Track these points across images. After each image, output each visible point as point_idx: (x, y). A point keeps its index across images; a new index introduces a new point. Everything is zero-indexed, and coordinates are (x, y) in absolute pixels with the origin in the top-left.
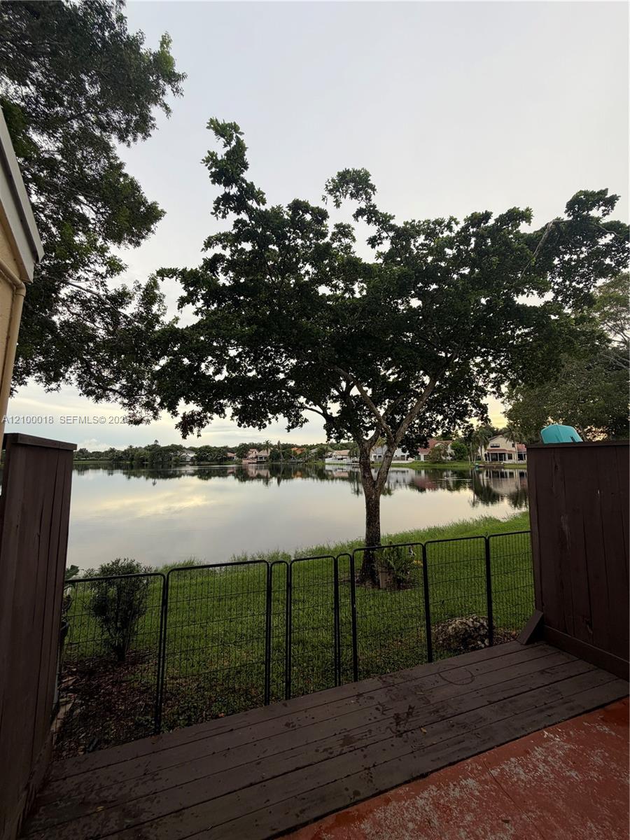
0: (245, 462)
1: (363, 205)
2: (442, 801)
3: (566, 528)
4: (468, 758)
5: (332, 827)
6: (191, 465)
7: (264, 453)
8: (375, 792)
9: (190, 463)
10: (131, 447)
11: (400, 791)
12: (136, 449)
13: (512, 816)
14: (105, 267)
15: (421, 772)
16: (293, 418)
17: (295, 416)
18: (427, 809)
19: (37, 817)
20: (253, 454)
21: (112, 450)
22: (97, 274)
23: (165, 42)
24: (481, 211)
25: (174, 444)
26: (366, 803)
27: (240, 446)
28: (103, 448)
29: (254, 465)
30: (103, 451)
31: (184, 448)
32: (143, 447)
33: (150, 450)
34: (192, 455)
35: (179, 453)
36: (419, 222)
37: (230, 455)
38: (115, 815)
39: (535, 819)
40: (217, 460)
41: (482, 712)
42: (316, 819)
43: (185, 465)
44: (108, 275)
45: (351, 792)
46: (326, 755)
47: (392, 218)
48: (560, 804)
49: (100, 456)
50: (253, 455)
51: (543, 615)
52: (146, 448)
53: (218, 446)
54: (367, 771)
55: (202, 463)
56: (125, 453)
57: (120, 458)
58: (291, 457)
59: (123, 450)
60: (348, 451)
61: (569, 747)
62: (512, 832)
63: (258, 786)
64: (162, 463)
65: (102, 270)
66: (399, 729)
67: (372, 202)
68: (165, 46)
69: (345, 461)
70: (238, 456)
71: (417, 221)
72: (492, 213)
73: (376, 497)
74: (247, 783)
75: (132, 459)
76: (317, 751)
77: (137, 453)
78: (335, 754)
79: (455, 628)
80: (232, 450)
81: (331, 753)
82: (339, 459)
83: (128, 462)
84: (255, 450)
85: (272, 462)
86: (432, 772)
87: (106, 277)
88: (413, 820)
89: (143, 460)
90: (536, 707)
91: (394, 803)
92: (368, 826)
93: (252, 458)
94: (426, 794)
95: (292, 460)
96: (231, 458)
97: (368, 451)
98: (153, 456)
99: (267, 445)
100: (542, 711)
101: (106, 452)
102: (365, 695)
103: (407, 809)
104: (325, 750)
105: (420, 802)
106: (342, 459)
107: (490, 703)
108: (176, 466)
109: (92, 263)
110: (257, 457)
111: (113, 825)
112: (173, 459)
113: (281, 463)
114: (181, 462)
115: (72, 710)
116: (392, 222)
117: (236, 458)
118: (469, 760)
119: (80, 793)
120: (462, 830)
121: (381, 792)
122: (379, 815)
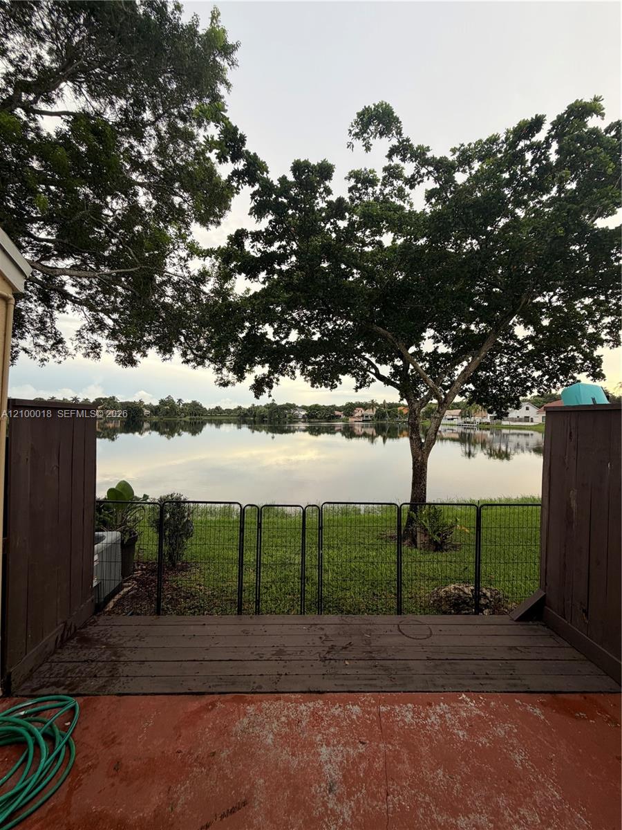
0: (351, 420)
1: (395, 142)
2: (321, 712)
3: (574, 504)
4: (368, 692)
5: (227, 701)
6: (303, 422)
7: (370, 412)
8: (273, 690)
9: (302, 420)
10: (253, 405)
11: (293, 696)
12: (258, 407)
13: (370, 742)
14: (187, 252)
15: (319, 690)
16: (360, 379)
17: (363, 376)
18: (304, 713)
19: (72, 641)
20: (359, 412)
21: (240, 408)
22: (181, 258)
23: (215, 16)
24: (529, 116)
25: (289, 402)
26: (261, 695)
27: (346, 405)
28: (233, 406)
29: (360, 423)
30: (233, 409)
31: (297, 406)
32: (263, 405)
33: (269, 408)
34: (303, 413)
35: (292, 411)
36: (470, 144)
37: (337, 413)
38: (109, 652)
39: (390, 750)
40: (325, 418)
41: (411, 663)
42: (220, 693)
43: (297, 422)
44: (189, 259)
45: (256, 685)
46: (257, 657)
47: (428, 149)
48: (425, 750)
49: (231, 412)
50: (359, 414)
51: (545, 595)
52: (265, 406)
53: (327, 404)
54: (278, 676)
55: (312, 420)
56: (249, 410)
57: (246, 415)
58: (397, 417)
59: (247, 408)
60: (460, 411)
61: (479, 712)
62: (361, 751)
63: (197, 663)
64: (279, 420)
65: (184, 254)
66: (327, 656)
67: (405, 136)
68: (214, 21)
69: (456, 422)
70: (344, 414)
71: (466, 146)
72: (544, 116)
73: (422, 458)
74: (193, 659)
75: (255, 416)
76: (252, 653)
77: (258, 410)
78: (264, 659)
79: (446, 592)
80: (339, 409)
81: (261, 657)
82: (449, 419)
83: (252, 419)
84: (361, 409)
85: (377, 420)
86: (328, 692)
87: (187, 260)
88: (288, 716)
89: (263, 417)
90: (474, 674)
91: (282, 702)
92: (252, 709)
93: (358, 417)
94: (311, 705)
95: (398, 419)
96: (338, 417)
97: (417, 412)
98: (271, 414)
99: (372, 405)
100: (478, 678)
101: (235, 409)
102: (318, 626)
103: (288, 709)
104: (258, 654)
105: (303, 707)
106: (452, 419)
107: (428, 659)
108: (290, 422)
109: (176, 250)
110: (362, 416)
111: (104, 657)
112: (288, 416)
113: (387, 421)
114: (294, 419)
115: (129, 591)
116: (429, 155)
117: (343, 417)
118: (368, 694)
119: (98, 636)
120: (321, 735)
121: (278, 692)
122: (265, 705)
